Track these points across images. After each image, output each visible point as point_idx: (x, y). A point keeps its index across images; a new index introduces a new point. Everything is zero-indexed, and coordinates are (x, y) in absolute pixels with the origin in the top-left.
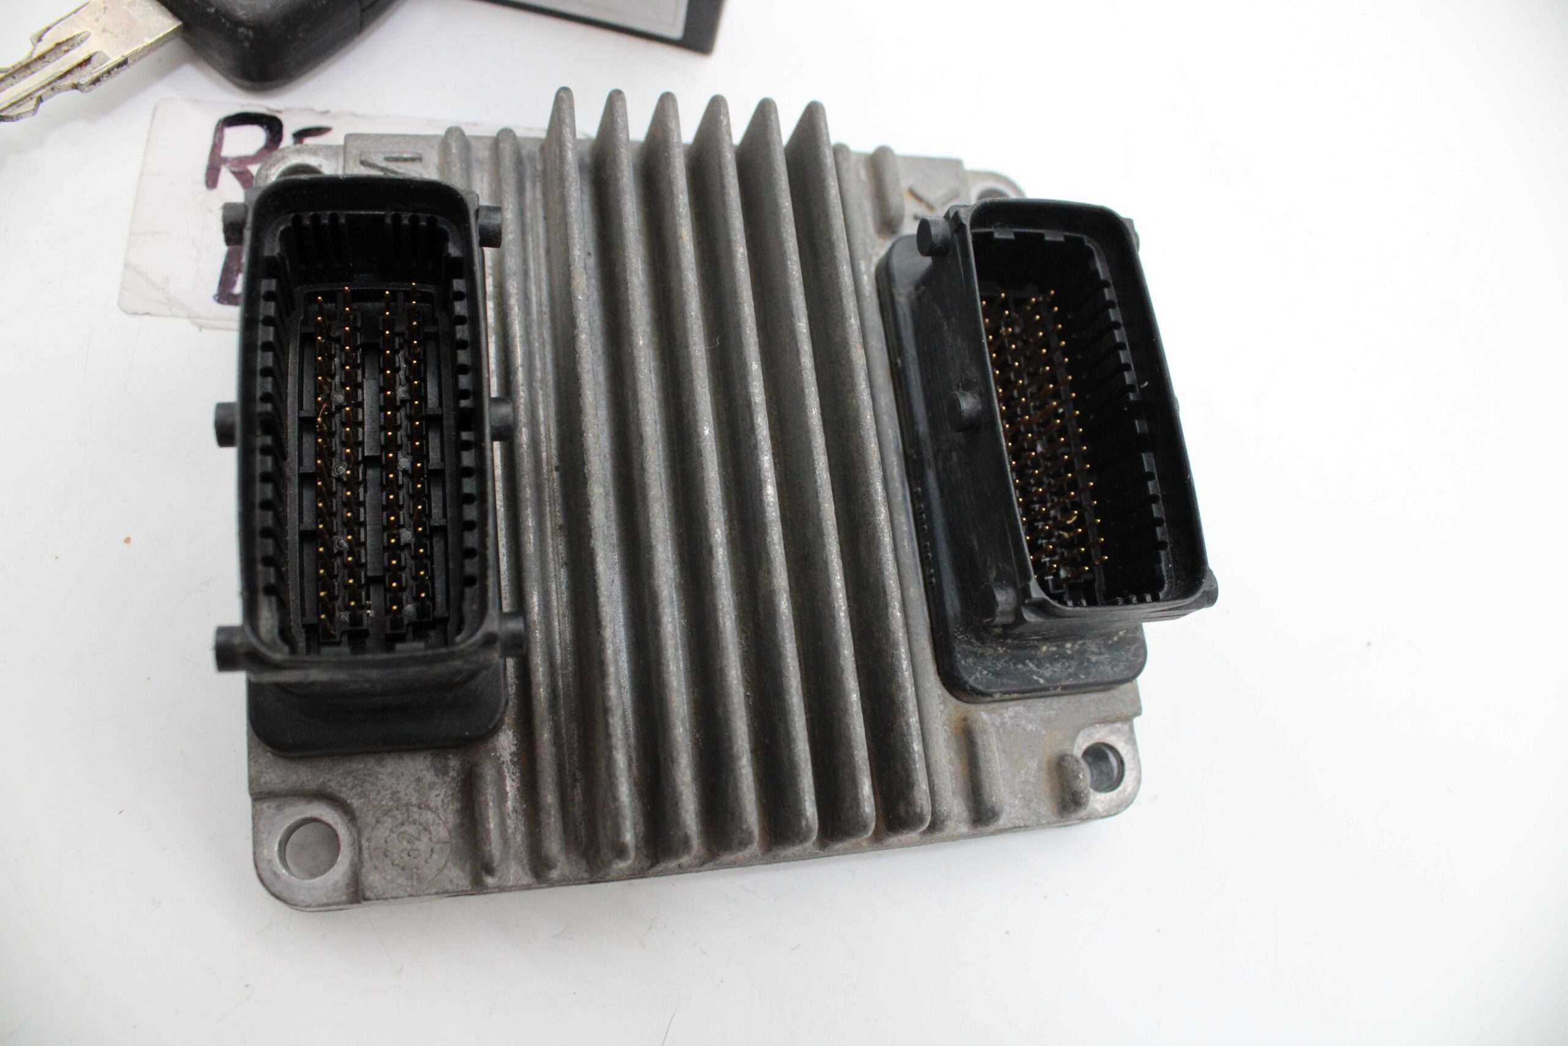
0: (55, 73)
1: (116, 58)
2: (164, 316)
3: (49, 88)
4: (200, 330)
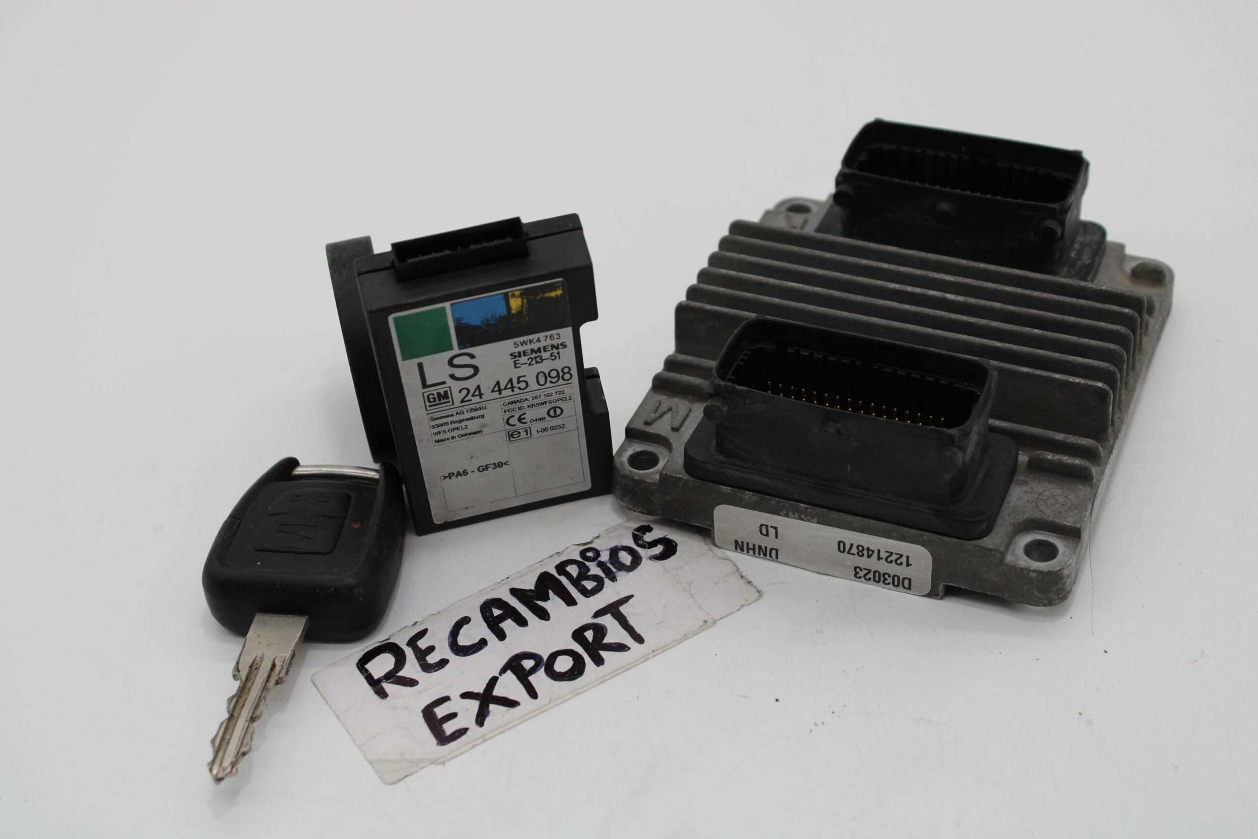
0: (264, 679)
1: (288, 655)
2: (416, 772)
3: (265, 690)
4: (444, 765)
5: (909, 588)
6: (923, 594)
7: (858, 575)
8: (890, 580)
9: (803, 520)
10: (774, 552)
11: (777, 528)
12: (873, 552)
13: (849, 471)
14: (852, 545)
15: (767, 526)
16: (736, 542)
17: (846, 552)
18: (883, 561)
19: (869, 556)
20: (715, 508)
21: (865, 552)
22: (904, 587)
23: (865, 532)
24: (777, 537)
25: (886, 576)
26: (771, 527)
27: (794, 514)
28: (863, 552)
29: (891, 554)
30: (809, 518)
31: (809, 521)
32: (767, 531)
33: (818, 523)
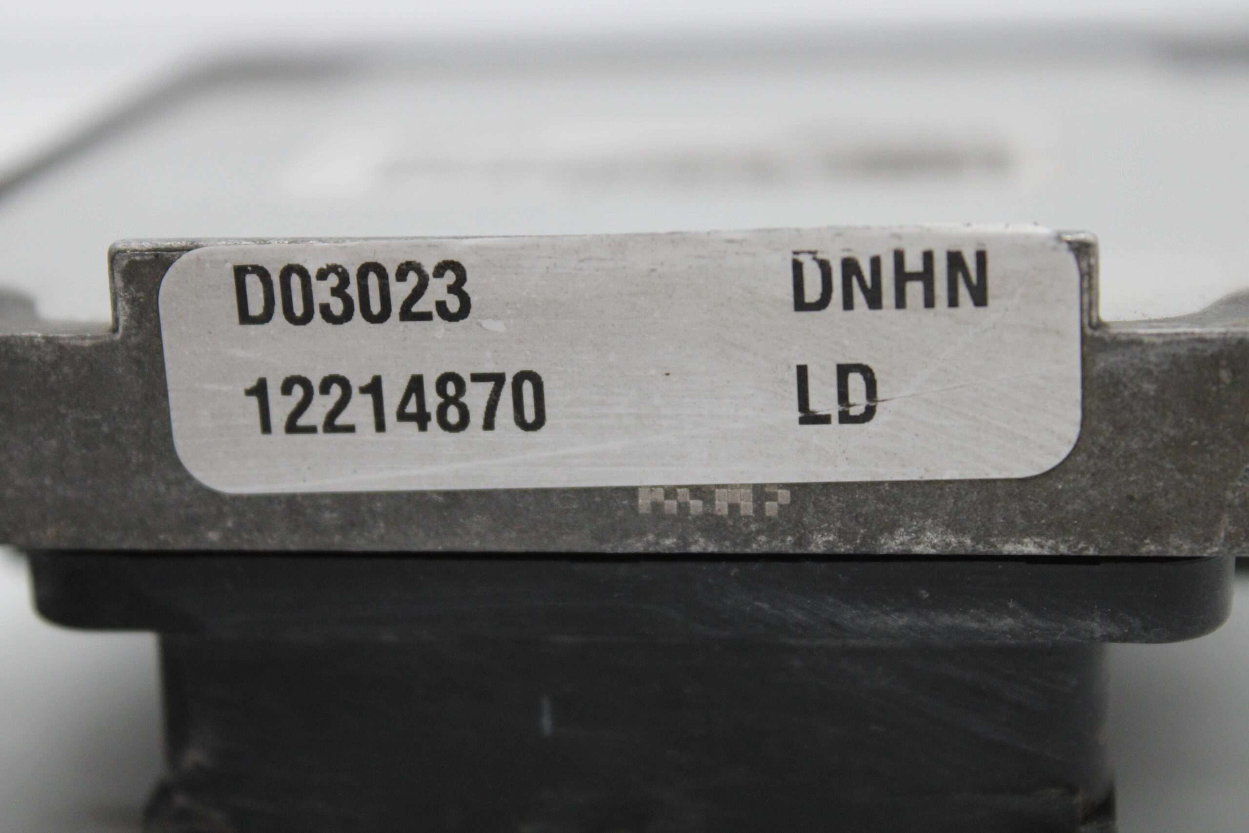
5: (240, 272)
6: (185, 256)
7: (450, 277)
8: (322, 292)
9: (697, 491)
10: (812, 293)
11: (803, 421)
12: (402, 416)
13: (546, 705)
14: (489, 425)
15: (845, 418)
16: (980, 297)
17: (509, 380)
18: (358, 380)
19: (416, 385)
20: (1076, 449)
21: (432, 401)
22: (263, 274)
23: (441, 499)
24: (802, 372)
25: (337, 307)
26: (825, 420)
27: (734, 508)
28: (440, 400)
29: (330, 426)
30: (671, 506)
31: (671, 492)
32: (843, 396)
33: (632, 492)
